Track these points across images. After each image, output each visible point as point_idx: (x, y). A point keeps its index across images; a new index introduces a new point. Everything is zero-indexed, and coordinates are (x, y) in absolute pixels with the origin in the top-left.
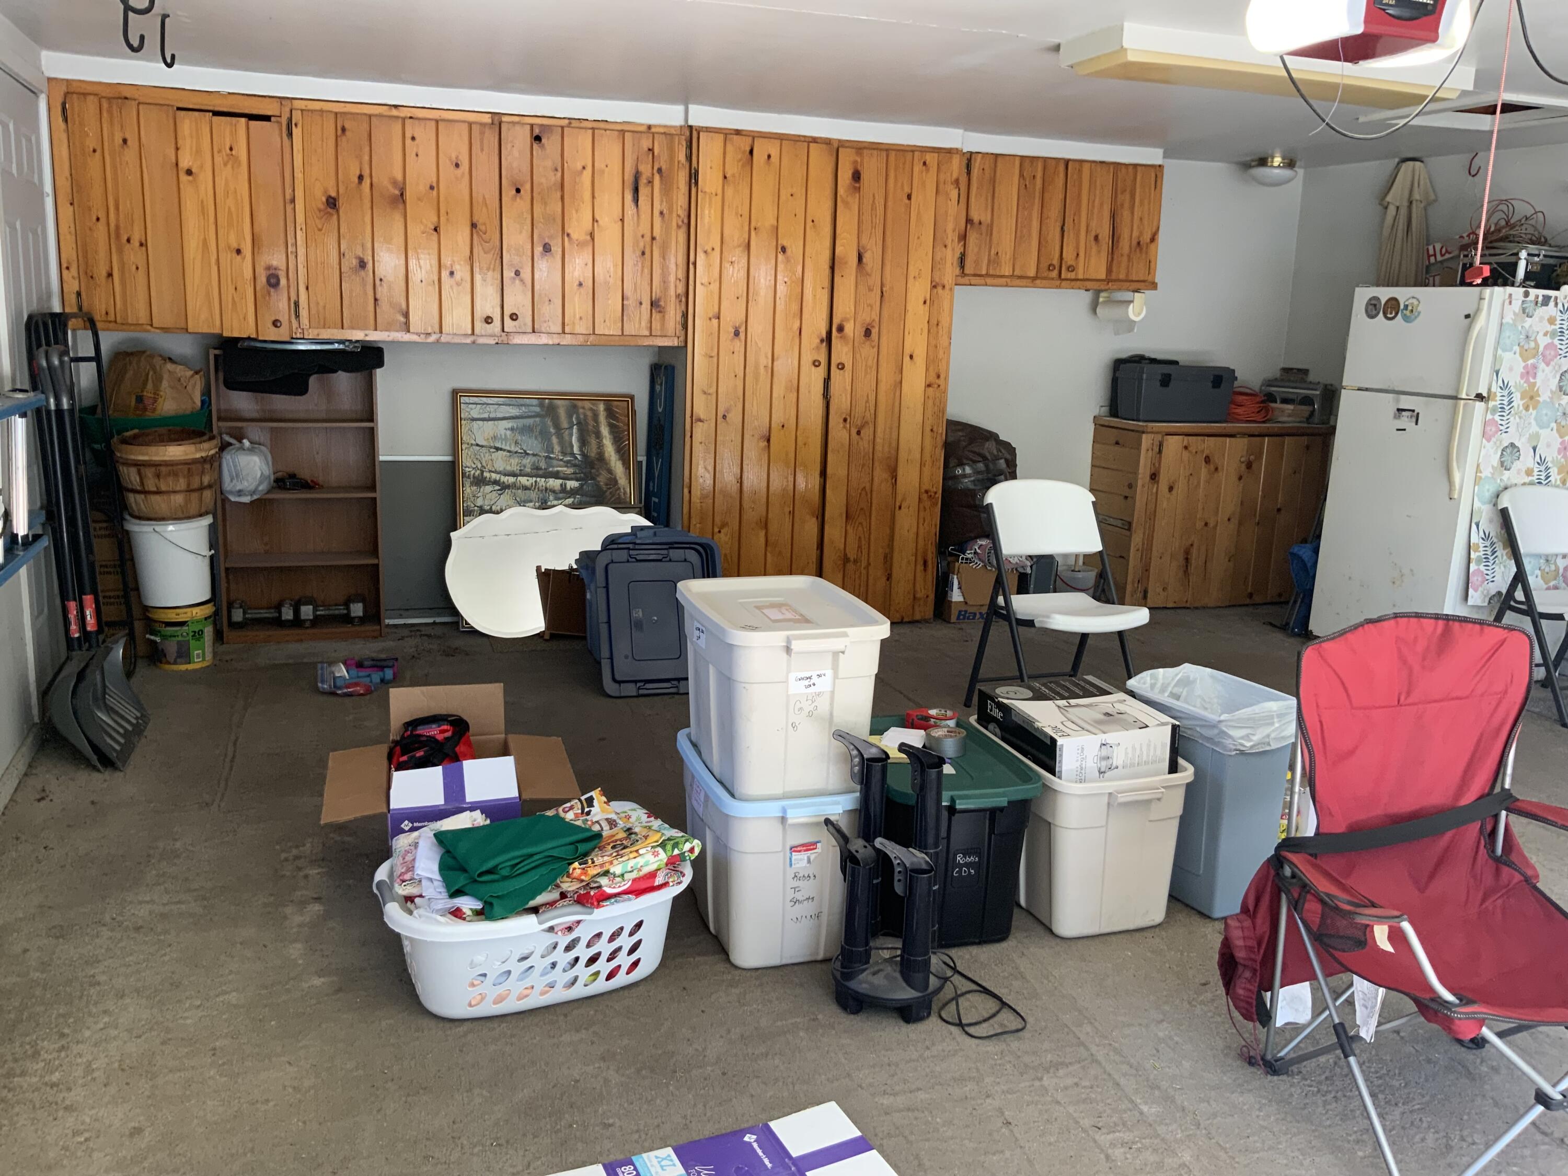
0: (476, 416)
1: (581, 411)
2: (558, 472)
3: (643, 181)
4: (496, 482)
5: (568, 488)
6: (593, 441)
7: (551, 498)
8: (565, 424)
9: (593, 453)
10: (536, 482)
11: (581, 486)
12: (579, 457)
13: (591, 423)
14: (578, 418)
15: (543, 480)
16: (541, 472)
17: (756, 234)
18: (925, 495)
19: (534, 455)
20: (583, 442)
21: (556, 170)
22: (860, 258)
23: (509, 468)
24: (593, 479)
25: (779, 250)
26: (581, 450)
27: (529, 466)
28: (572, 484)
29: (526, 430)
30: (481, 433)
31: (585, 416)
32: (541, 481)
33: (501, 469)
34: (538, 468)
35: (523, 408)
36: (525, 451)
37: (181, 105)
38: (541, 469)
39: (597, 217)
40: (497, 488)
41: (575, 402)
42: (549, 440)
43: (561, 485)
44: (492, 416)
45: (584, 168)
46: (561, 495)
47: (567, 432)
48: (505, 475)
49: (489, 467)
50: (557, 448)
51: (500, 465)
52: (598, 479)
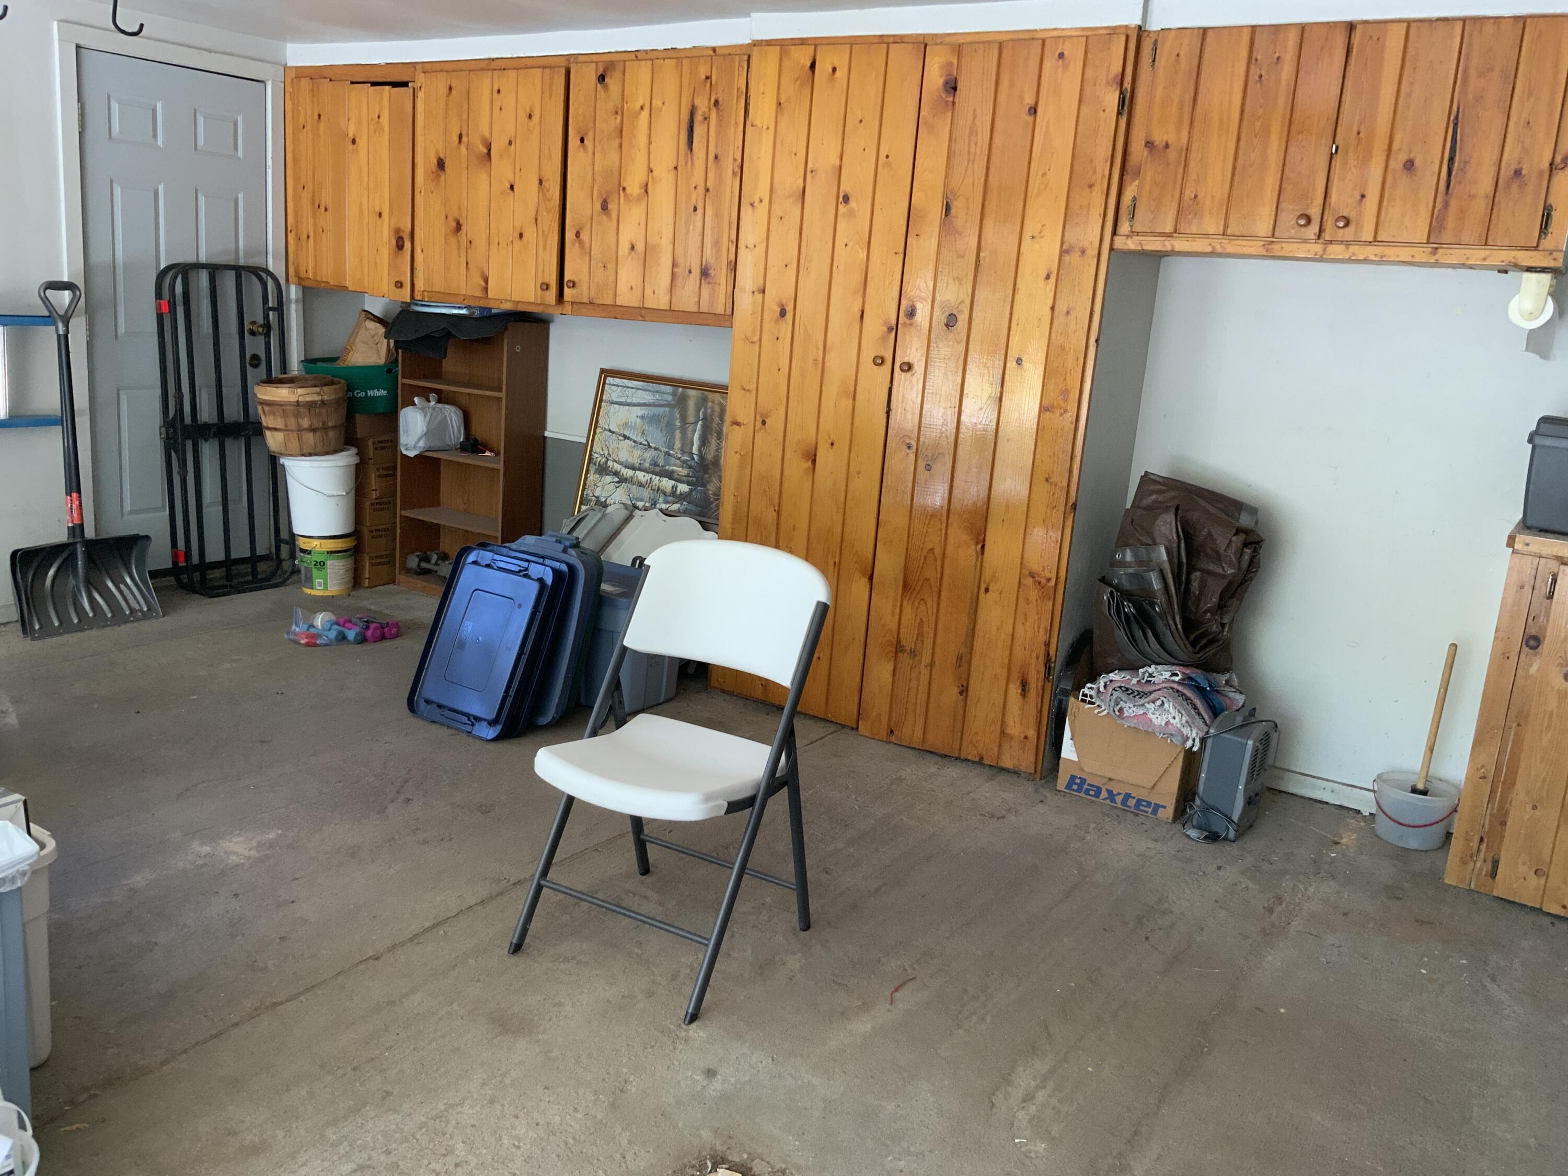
0: (615, 399)
1: (710, 404)
2: (673, 472)
3: (698, 118)
4: (616, 474)
5: (678, 492)
6: (713, 442)
7: (661, 500)
8: (691, 419)
9: (710, 457)
10: (651, 479)
11: (691, 491)
12: (696, 457)
13: (717, 420)
14: (705, 414)
15: (658, 478)
16: (657, 469)
17: (813, 177)
18: (1030, 580)
19: (656, 449)
20: (704, 441)
21: (617, 113)
22: (948, 208)
23: (630, 460)
24: (704, 485)
25: (841, 199)
26: (700, 450)
27: (648, 460)
28: (683, 488)
29: (653, 420)
30: (614, 417)
31: (713, 411)
32: (656, 479)
33: (624, 460)
34: (656, 464)
35: (657, 396)
36: (649, 444)
37: (354, 80)
38: (658, 466)
39: (652, 166)
40: (616, 479)
41: (706, 393)
42: (673, 433)
43: (673, 487)
44: (629, 401)
45: (642, 108)
46: (670, 498)
47: (691, 427)
48: (626, 467)
49: (614, 456)
50: (678, 444)
51: (624, 456)
52: (709, 487)
